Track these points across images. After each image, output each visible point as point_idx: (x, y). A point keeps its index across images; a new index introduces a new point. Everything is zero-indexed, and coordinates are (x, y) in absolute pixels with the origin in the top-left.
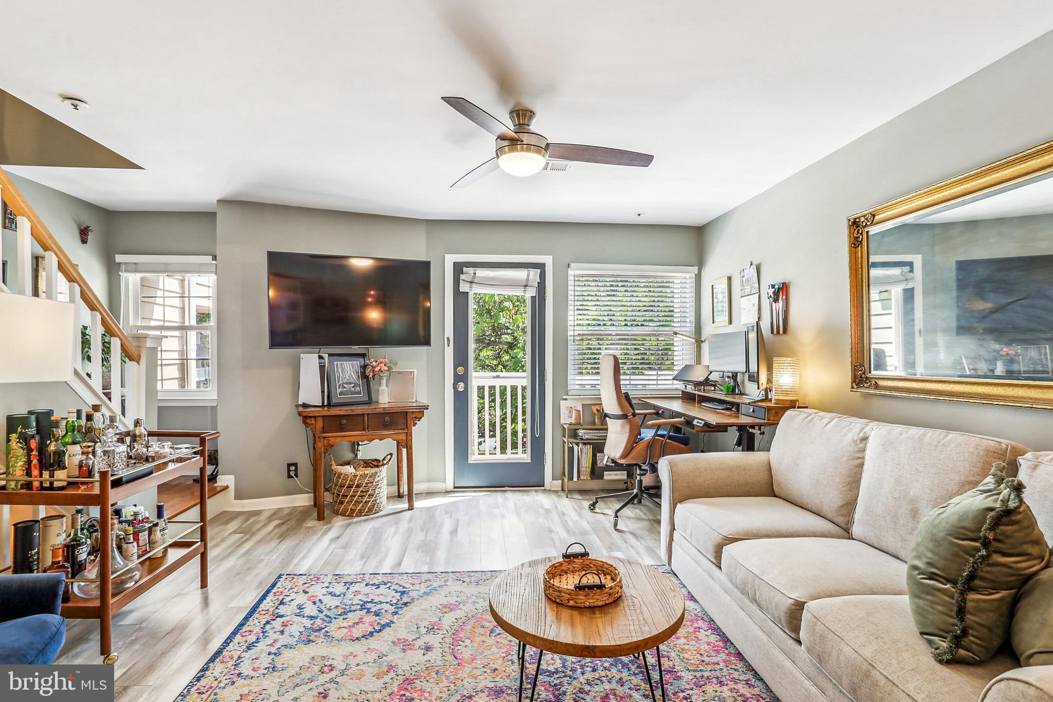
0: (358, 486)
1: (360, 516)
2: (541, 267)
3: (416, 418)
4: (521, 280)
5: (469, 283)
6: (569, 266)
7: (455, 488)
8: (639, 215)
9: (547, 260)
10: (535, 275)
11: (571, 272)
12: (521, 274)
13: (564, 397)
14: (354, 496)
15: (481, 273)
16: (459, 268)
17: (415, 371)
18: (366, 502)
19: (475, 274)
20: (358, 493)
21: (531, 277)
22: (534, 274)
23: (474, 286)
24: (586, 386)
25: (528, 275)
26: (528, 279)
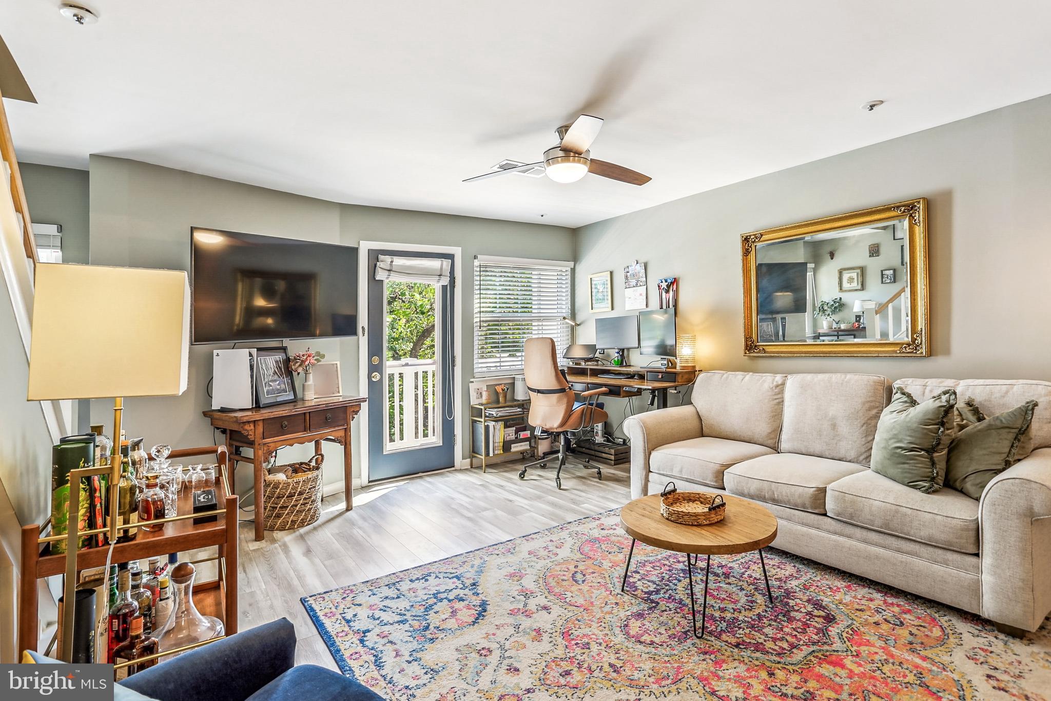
0: (301, 494)
1: (303, 526)
2: (451, 257)
3: (354, 411)
4: (436, 270)
5: (387, 272)
6: (475, 257)
7: (369, 482)
8: (542, 216)
9: (457, 251)
10: (447, 265)
11: (476, 263)
12: (435, 264)
13: (472, 380)
14: (296, 506)
15: (399, 261)
16: (375, 256)
17: (338, 363)
18: (308, 510)
19: (392, 262)
20: (301, 502)
21: (444, 266)
22: (446, 263)
23: (392, 274)
24: (492, 368)
25: (442, 265)
26: (441, 268)
